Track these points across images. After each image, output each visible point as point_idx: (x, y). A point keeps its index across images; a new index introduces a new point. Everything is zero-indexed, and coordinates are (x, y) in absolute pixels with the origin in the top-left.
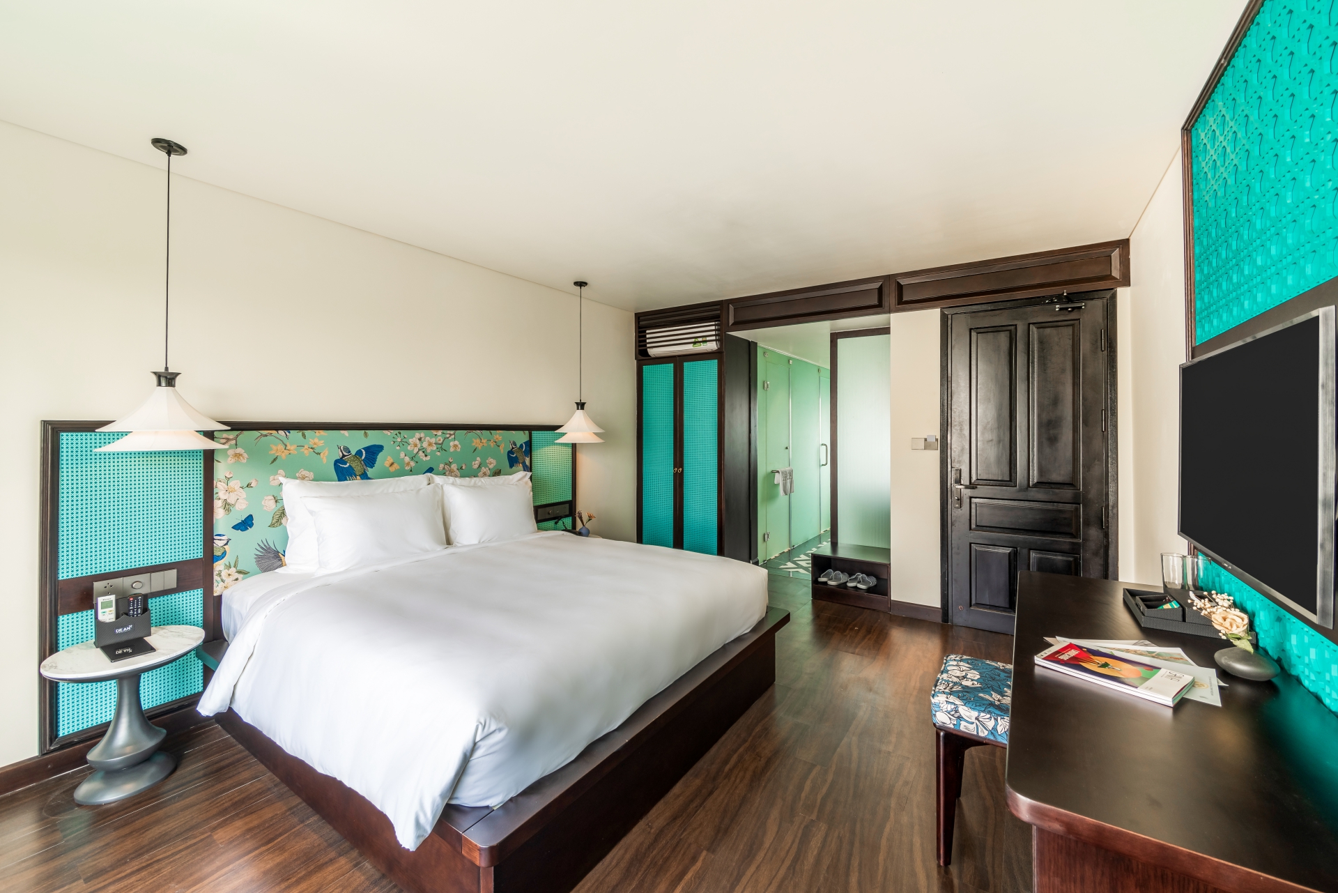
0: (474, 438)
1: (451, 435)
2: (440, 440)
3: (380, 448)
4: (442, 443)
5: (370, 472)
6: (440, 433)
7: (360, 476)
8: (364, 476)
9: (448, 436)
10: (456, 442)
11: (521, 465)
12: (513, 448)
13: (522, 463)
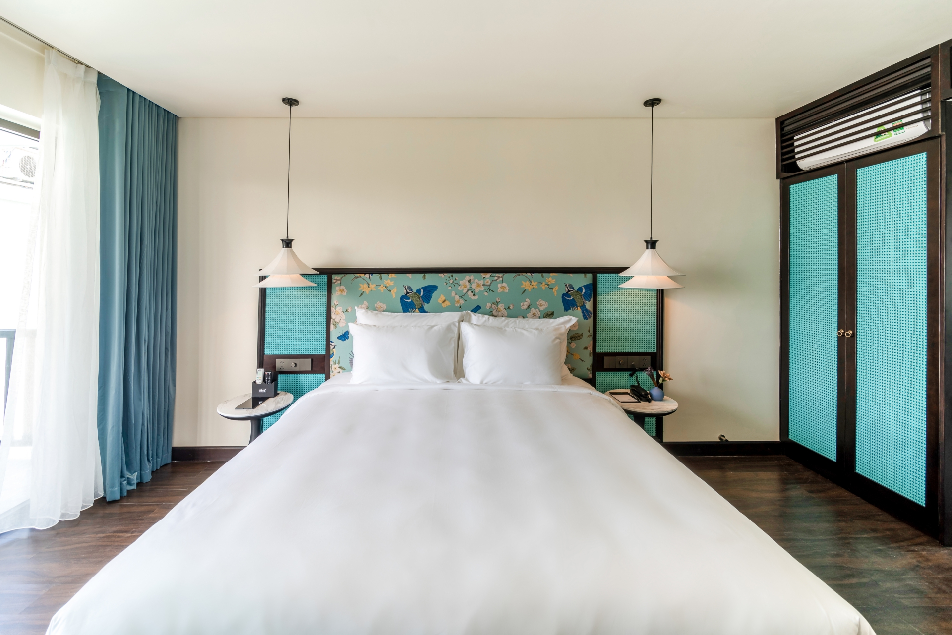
0: (524, 281)
1: (499, 277)
2: (488, 282)
3: (435, 288)
4: (490, 285)
5: (427, 306)
6: (488, 275)
7: (418, 309)
8: (422, 310)
9: (496, 278)
10: (504, 284)
11: (579, 308)
12: (569, 291)
13: (580, 307)
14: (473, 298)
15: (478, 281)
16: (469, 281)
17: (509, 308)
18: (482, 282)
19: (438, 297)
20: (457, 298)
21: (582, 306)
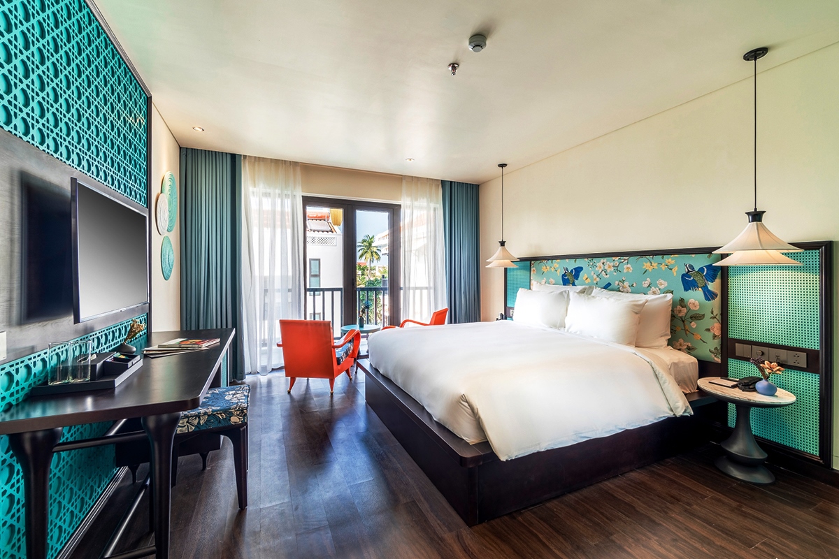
0: (645, 263)
1: (625, 260)
2: (616, 264)
3: (581, 269)
4: (618, 266)
5: (576, 282)
6: (617, 259)
7: (571, 283)
8: (574, 284)
9: (623, 261)
10: (629, 266)
11: (700, 289)
12: (689, 271)
13: (701, 287)
14: (605, 276)
15: (609, 263)
16: (603, 264)
17: (632, 286)
18: (612, 264)
19: (583, 275)
20: (595, 276)
21: (704, 286)
